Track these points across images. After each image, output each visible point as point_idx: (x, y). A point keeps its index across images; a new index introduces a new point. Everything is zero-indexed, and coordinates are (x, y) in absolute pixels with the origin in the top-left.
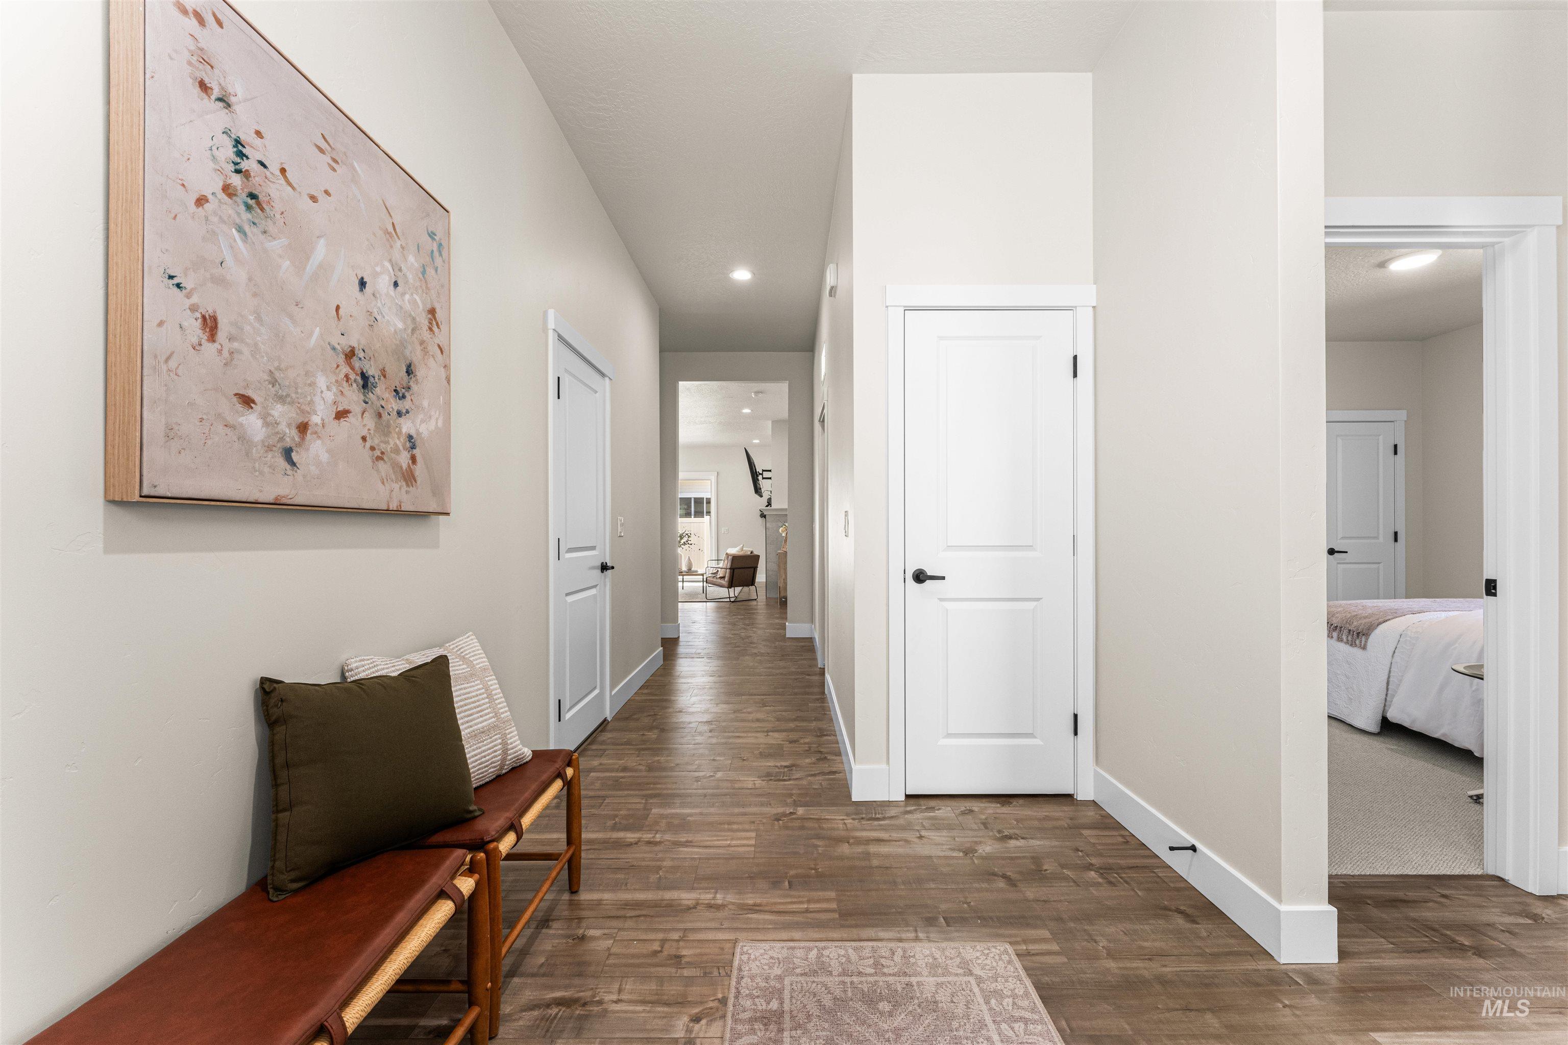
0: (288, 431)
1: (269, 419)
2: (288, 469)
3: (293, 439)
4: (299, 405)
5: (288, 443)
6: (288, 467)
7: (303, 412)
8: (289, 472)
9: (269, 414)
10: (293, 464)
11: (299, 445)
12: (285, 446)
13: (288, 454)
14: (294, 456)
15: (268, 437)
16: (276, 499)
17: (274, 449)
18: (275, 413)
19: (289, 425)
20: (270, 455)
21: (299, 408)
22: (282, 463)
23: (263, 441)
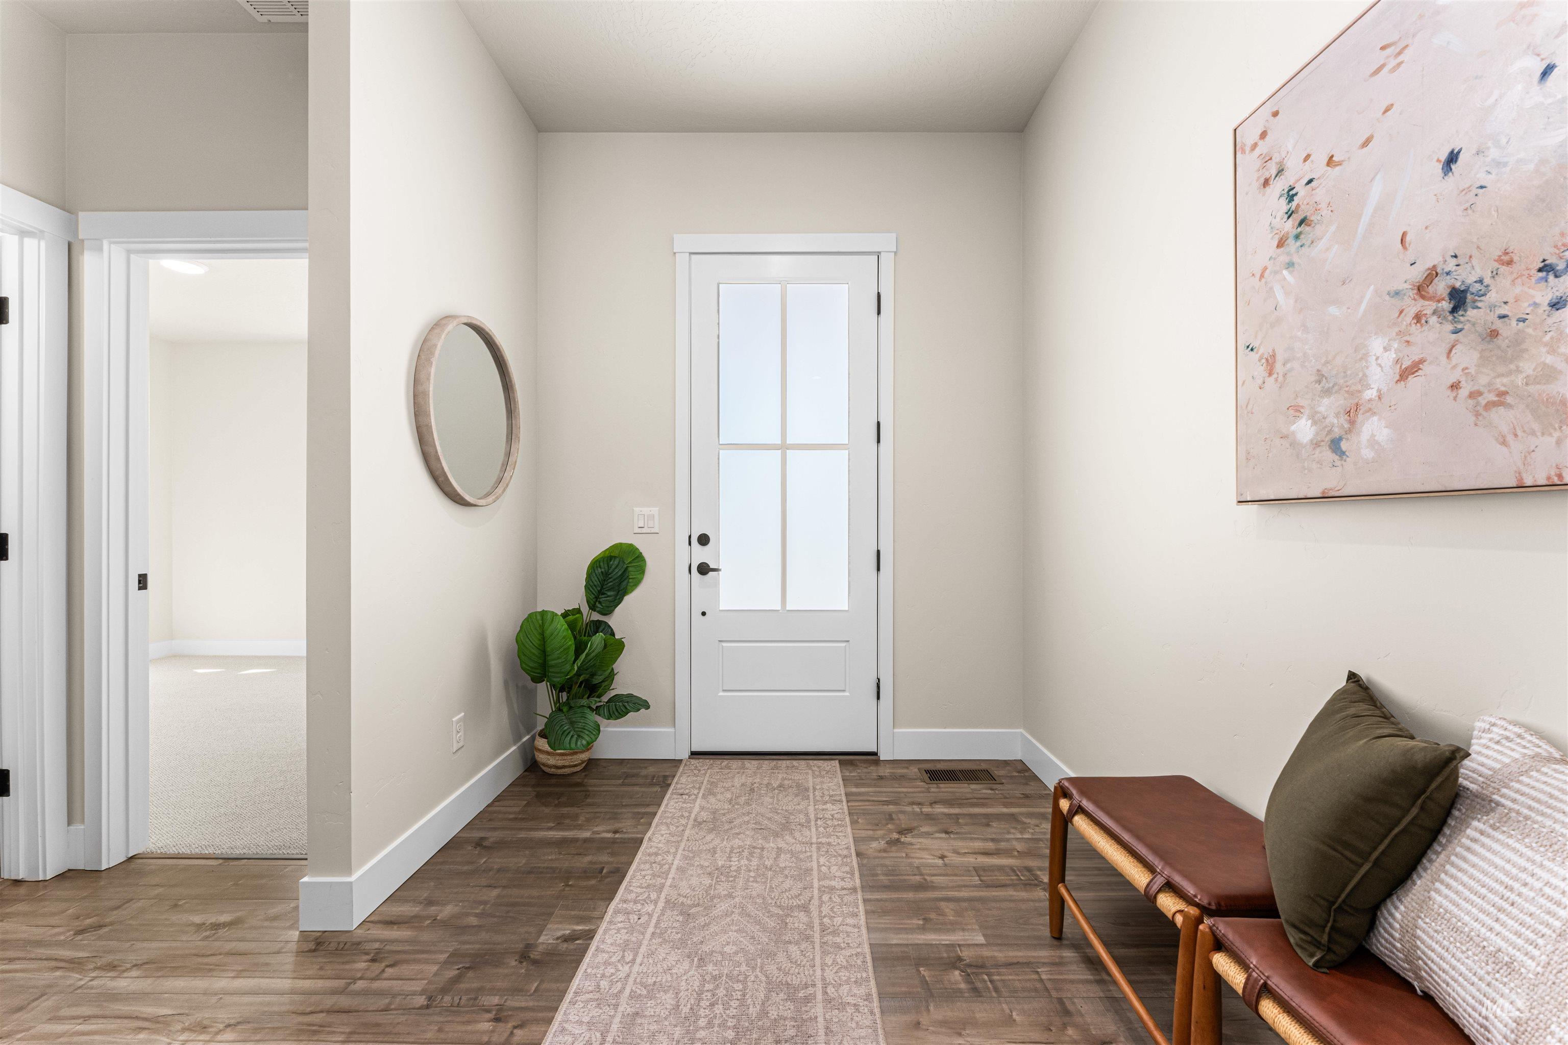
0: (1336, 421)
1: (1317, 417)
2: (1336, 460)
3: (1342, 427)
4: (1347, 389)
5: (1337, 432)
6: (1336, 458)
7: (1352, 394)
8: (1338, 463)
9: (1316, 412)
10: (1342, 454)
11: (1349, 431)
12: (1334, 437)
13: (1335, 445)
14: (1344, 445)
15: (1317, 434)
16: (1323, 492)
17: (1322, 443)
18: (1322, 409)
19: (1337, 415)
20: (1318, 451)
21: (1347, 392)
22: (1329, 455)
23: (1311, 441)
